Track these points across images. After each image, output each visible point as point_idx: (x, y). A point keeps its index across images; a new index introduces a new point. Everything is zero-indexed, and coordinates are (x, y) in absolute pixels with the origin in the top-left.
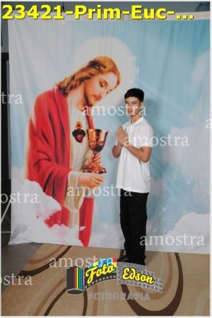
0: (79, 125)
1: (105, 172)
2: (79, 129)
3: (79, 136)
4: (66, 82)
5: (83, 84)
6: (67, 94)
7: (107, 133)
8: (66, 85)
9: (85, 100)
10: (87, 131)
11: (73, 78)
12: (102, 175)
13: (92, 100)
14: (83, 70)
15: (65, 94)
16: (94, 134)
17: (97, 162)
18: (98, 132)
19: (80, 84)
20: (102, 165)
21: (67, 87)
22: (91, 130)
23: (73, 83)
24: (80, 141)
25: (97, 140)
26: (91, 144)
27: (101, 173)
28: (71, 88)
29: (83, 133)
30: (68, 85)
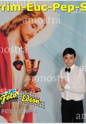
0: (18, 57)
1: (40, 91)
2: (18, 61)
3: (18, 66)
4: (6, 26)
5: (19, 27)
6: (7, 35)
7: (39, 62)
8: (6, 28)
9: (21, 39)
10: (24, 61)
11: (11, 22)
12: (38, 93)
13: (26, 38)
14: (18, 17)
15: (6, 35)
16: (30, 63)
17: (34, 84)
18: (33, 61)
19: (17, 27)
20: (37, 86)
21: (7, 29)
22: (27, 60)
23: (12, 26)
24: (19, 69)
25: (32, 67)
26: (28, 70)
27: (37, 92)
28: (10, 30)
29: (21, 63)
30: (8, 28)
